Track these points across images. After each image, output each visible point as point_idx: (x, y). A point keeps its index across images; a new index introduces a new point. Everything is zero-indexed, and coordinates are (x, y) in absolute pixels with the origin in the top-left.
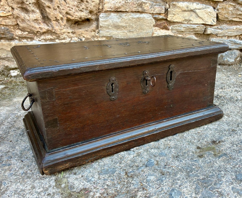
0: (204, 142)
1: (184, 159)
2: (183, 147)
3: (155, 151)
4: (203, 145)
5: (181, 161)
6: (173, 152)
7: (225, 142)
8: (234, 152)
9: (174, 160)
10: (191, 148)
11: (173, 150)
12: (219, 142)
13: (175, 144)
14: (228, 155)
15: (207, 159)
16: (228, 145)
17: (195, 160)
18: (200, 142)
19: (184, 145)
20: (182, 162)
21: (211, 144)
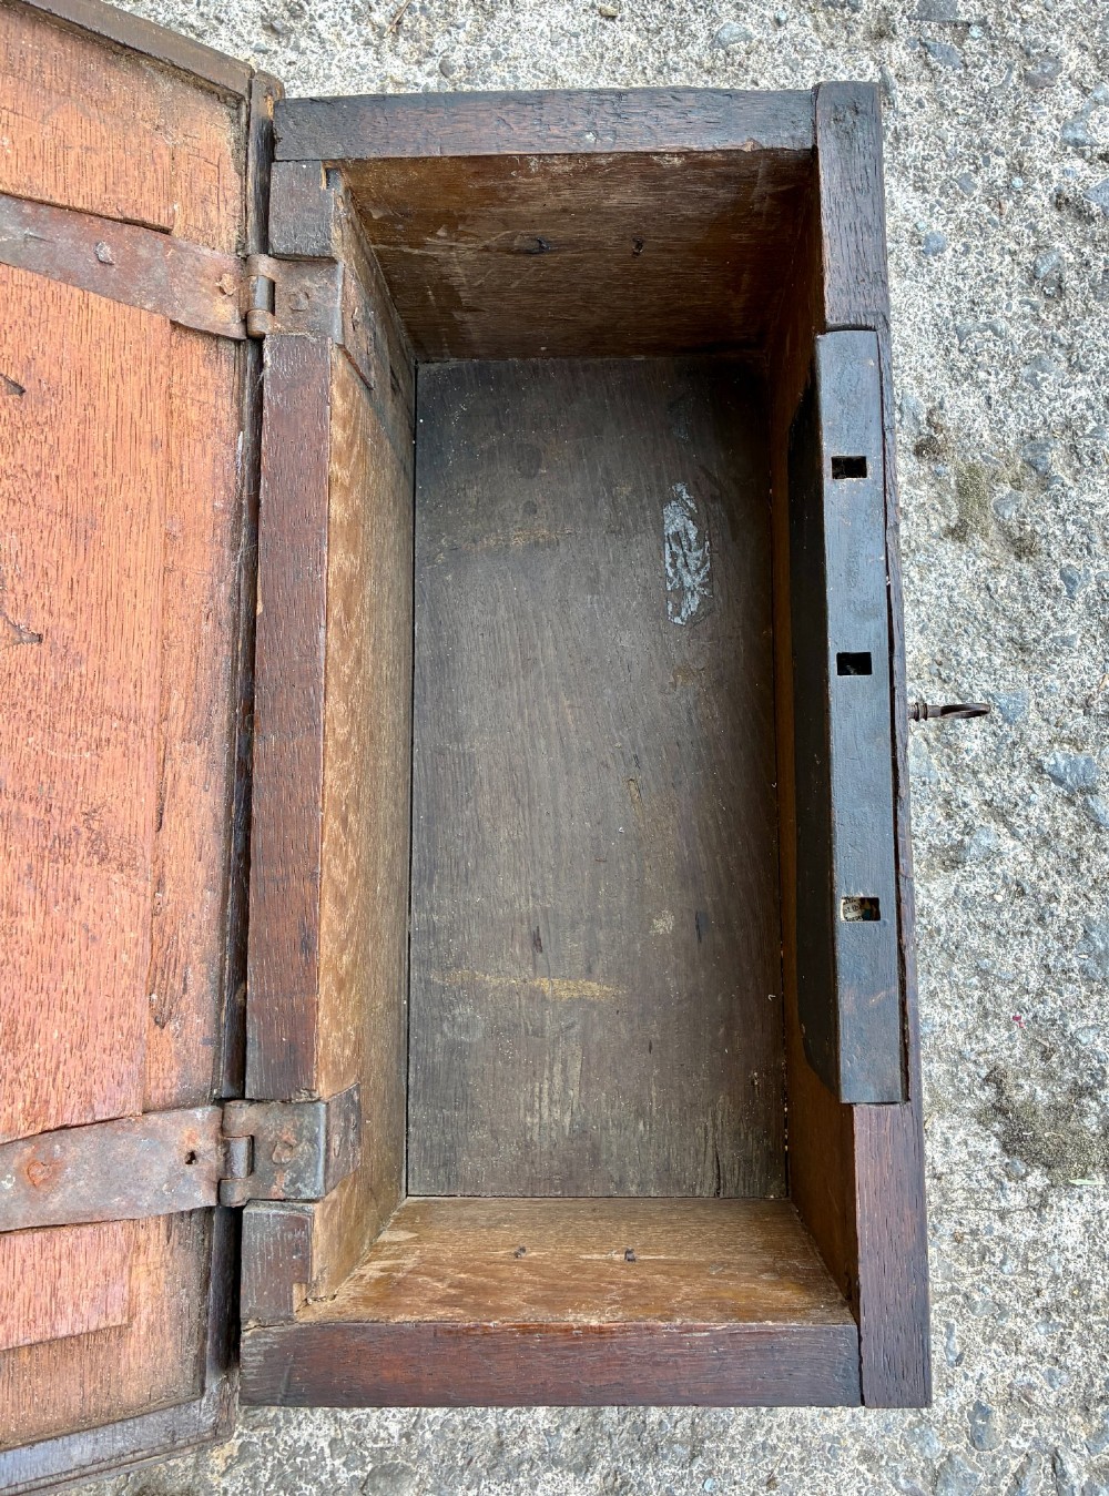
0: (918, 492)
1: (1048, 627)
2: (945, 599)
3: (979, 734)
4: (938, 506)
5: (1066, 641)
6: (982, 654)
7: (947, 405)
8: (1020, 399)
9: (1054, 666)
10: (961, 565)
11: (965, 651)
12: (937, 427)
13: (921, 632)
14: (1041, 434)
15: (1058, 533)
16: (972, 401)
17: (1058, 582)
18: (911, 509)
19: (935, 591)
20: (1074, 636)
21: (940, 468)
